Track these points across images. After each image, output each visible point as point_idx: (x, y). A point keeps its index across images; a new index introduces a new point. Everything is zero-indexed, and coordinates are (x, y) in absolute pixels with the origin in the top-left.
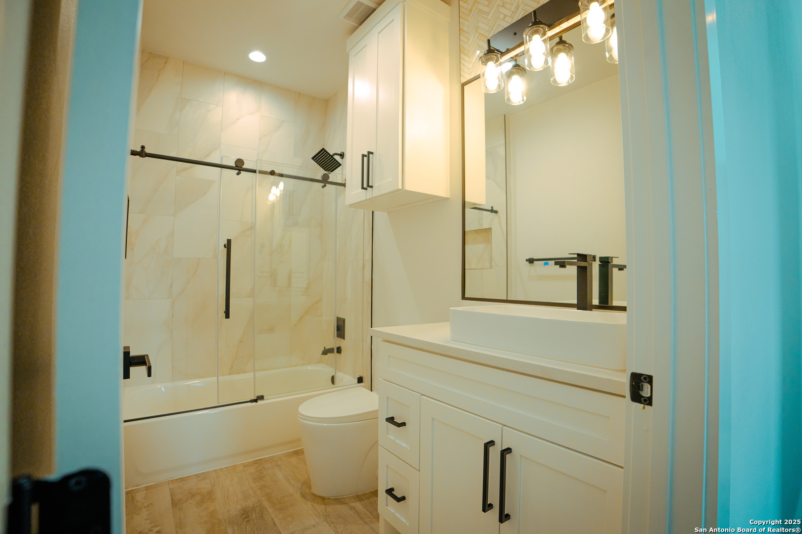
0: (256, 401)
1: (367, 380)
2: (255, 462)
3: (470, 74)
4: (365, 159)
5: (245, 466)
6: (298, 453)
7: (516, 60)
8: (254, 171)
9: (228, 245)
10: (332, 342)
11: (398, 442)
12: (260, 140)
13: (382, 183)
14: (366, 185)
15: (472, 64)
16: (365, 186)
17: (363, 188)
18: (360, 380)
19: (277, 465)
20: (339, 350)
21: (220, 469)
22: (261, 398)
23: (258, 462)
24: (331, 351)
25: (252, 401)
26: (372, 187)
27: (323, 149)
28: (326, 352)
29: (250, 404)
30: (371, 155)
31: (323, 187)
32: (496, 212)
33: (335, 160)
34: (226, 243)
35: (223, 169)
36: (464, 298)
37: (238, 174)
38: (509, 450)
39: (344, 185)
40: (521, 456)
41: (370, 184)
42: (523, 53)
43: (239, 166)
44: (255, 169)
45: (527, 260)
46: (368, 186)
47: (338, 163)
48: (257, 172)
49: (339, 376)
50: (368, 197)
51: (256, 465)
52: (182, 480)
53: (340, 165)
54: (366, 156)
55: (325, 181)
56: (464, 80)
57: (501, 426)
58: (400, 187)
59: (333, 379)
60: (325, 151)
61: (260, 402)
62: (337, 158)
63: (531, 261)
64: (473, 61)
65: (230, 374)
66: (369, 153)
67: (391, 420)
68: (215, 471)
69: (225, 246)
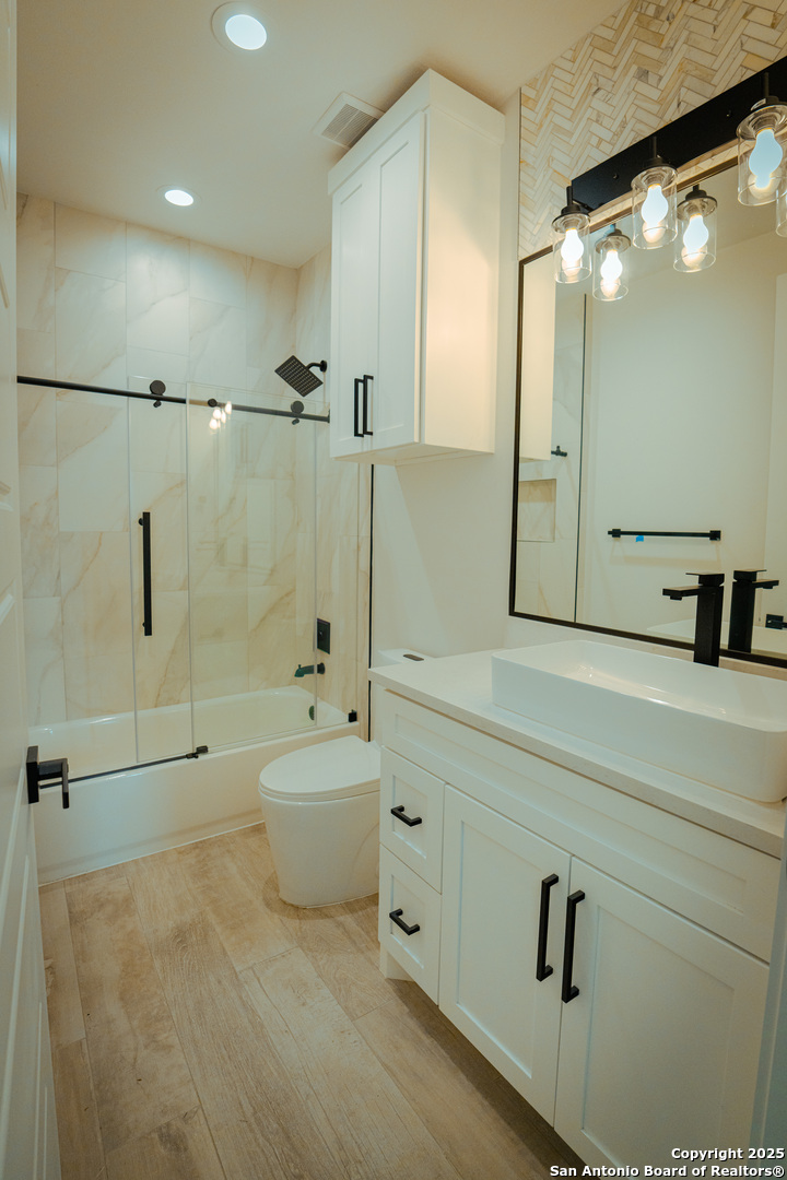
0: (194, 755)
1: (362, 717)
2: (196, 846)
3: (535, 245)
4: (361, 385)
5: (180, 852)
6: (259, 829)
7: (614, 225)
8: (183, 401)
9: (145, 521)
10: (311, 656)
11: (410, 845)
12: (191, 339)
13: (388, 428)
14: (362, 430)
15: (538, 227)
16: (360, 431)
17: (356, 434)
18: (353, 717)
19: (229, 851)
20: (321, 669)
21: (143, 858)
22: (203, 750)
23: (200, 845)
24: (309, 670)
25: (187, 757)
26: (371, 434)
27: (293, 358)
28: (301, 672)
29: (186, 760)
30: (369, 381)
31: (294, 423)
32: (565, 455)
33: (313, 375)
34: (141, 517)
35: (131, 398)
36: (512, 613)
37: (156, 405)
38: (580, 896)
39: (327, 420)
40: (599, 907)
41: (369, 430)
42: (628, 211)
43: (157, 393)
44: (183, 397)
45: (609, 533)
46: (365, 432)
47: (318, 380)
48: (187, 402)
49: (321, 708)
50: (365, 450)
51: (197, 851)
52: (85, 878)
53: (321, 383)
54: (360, 381)
55: (297, 412)
56: (524, 256)
57: (569, 855)
58: (416, 440)
59: (312, 712)
60: (297, 360)
61: (202, 757)
62: (316, 371)
63: (616, 533)
64: (541, 221)
65: (156, 707)
66: (366, 377)
67: (398, 812)
68: (136, 862)
69: (140, 522)
